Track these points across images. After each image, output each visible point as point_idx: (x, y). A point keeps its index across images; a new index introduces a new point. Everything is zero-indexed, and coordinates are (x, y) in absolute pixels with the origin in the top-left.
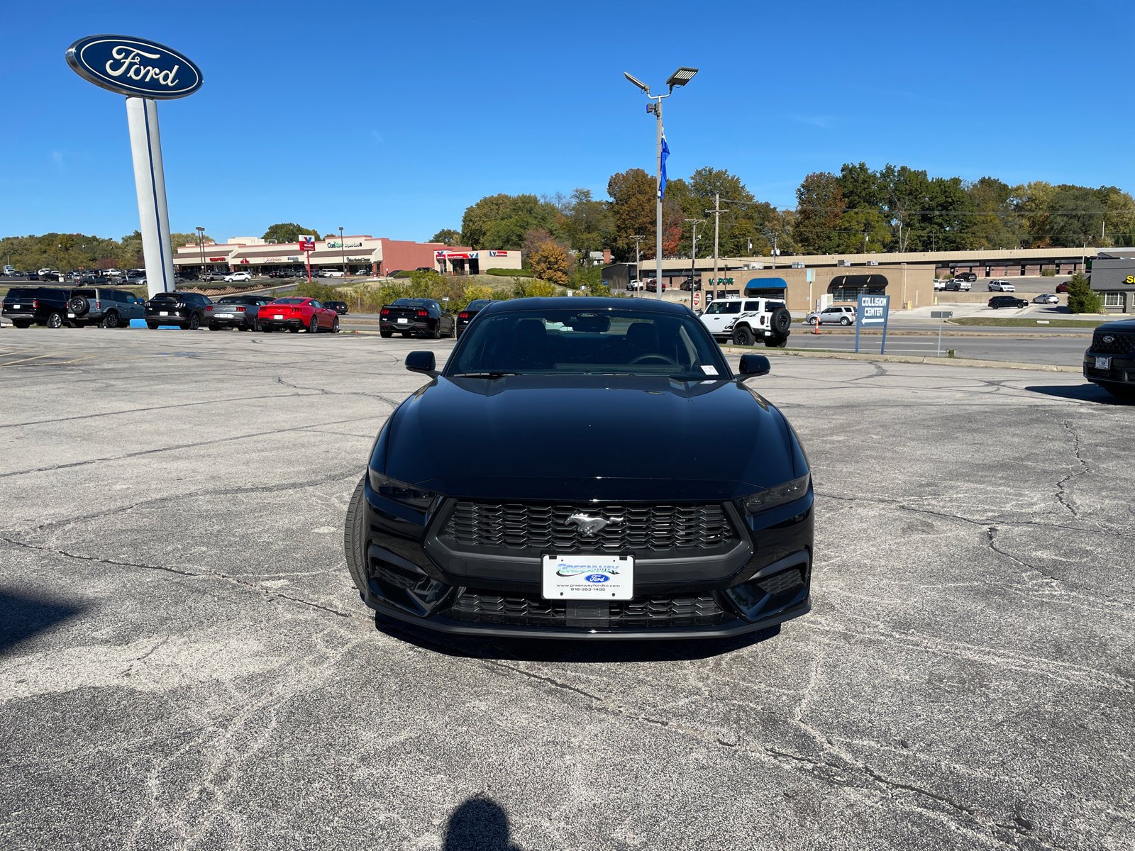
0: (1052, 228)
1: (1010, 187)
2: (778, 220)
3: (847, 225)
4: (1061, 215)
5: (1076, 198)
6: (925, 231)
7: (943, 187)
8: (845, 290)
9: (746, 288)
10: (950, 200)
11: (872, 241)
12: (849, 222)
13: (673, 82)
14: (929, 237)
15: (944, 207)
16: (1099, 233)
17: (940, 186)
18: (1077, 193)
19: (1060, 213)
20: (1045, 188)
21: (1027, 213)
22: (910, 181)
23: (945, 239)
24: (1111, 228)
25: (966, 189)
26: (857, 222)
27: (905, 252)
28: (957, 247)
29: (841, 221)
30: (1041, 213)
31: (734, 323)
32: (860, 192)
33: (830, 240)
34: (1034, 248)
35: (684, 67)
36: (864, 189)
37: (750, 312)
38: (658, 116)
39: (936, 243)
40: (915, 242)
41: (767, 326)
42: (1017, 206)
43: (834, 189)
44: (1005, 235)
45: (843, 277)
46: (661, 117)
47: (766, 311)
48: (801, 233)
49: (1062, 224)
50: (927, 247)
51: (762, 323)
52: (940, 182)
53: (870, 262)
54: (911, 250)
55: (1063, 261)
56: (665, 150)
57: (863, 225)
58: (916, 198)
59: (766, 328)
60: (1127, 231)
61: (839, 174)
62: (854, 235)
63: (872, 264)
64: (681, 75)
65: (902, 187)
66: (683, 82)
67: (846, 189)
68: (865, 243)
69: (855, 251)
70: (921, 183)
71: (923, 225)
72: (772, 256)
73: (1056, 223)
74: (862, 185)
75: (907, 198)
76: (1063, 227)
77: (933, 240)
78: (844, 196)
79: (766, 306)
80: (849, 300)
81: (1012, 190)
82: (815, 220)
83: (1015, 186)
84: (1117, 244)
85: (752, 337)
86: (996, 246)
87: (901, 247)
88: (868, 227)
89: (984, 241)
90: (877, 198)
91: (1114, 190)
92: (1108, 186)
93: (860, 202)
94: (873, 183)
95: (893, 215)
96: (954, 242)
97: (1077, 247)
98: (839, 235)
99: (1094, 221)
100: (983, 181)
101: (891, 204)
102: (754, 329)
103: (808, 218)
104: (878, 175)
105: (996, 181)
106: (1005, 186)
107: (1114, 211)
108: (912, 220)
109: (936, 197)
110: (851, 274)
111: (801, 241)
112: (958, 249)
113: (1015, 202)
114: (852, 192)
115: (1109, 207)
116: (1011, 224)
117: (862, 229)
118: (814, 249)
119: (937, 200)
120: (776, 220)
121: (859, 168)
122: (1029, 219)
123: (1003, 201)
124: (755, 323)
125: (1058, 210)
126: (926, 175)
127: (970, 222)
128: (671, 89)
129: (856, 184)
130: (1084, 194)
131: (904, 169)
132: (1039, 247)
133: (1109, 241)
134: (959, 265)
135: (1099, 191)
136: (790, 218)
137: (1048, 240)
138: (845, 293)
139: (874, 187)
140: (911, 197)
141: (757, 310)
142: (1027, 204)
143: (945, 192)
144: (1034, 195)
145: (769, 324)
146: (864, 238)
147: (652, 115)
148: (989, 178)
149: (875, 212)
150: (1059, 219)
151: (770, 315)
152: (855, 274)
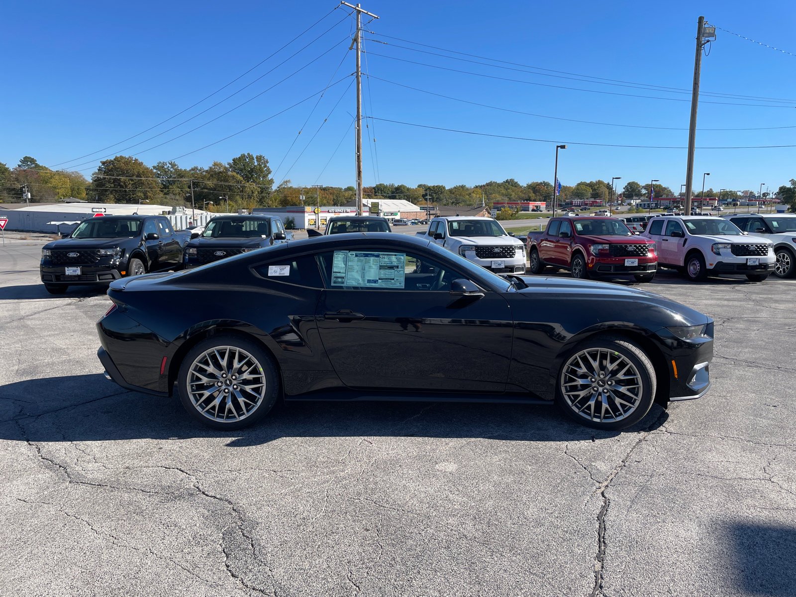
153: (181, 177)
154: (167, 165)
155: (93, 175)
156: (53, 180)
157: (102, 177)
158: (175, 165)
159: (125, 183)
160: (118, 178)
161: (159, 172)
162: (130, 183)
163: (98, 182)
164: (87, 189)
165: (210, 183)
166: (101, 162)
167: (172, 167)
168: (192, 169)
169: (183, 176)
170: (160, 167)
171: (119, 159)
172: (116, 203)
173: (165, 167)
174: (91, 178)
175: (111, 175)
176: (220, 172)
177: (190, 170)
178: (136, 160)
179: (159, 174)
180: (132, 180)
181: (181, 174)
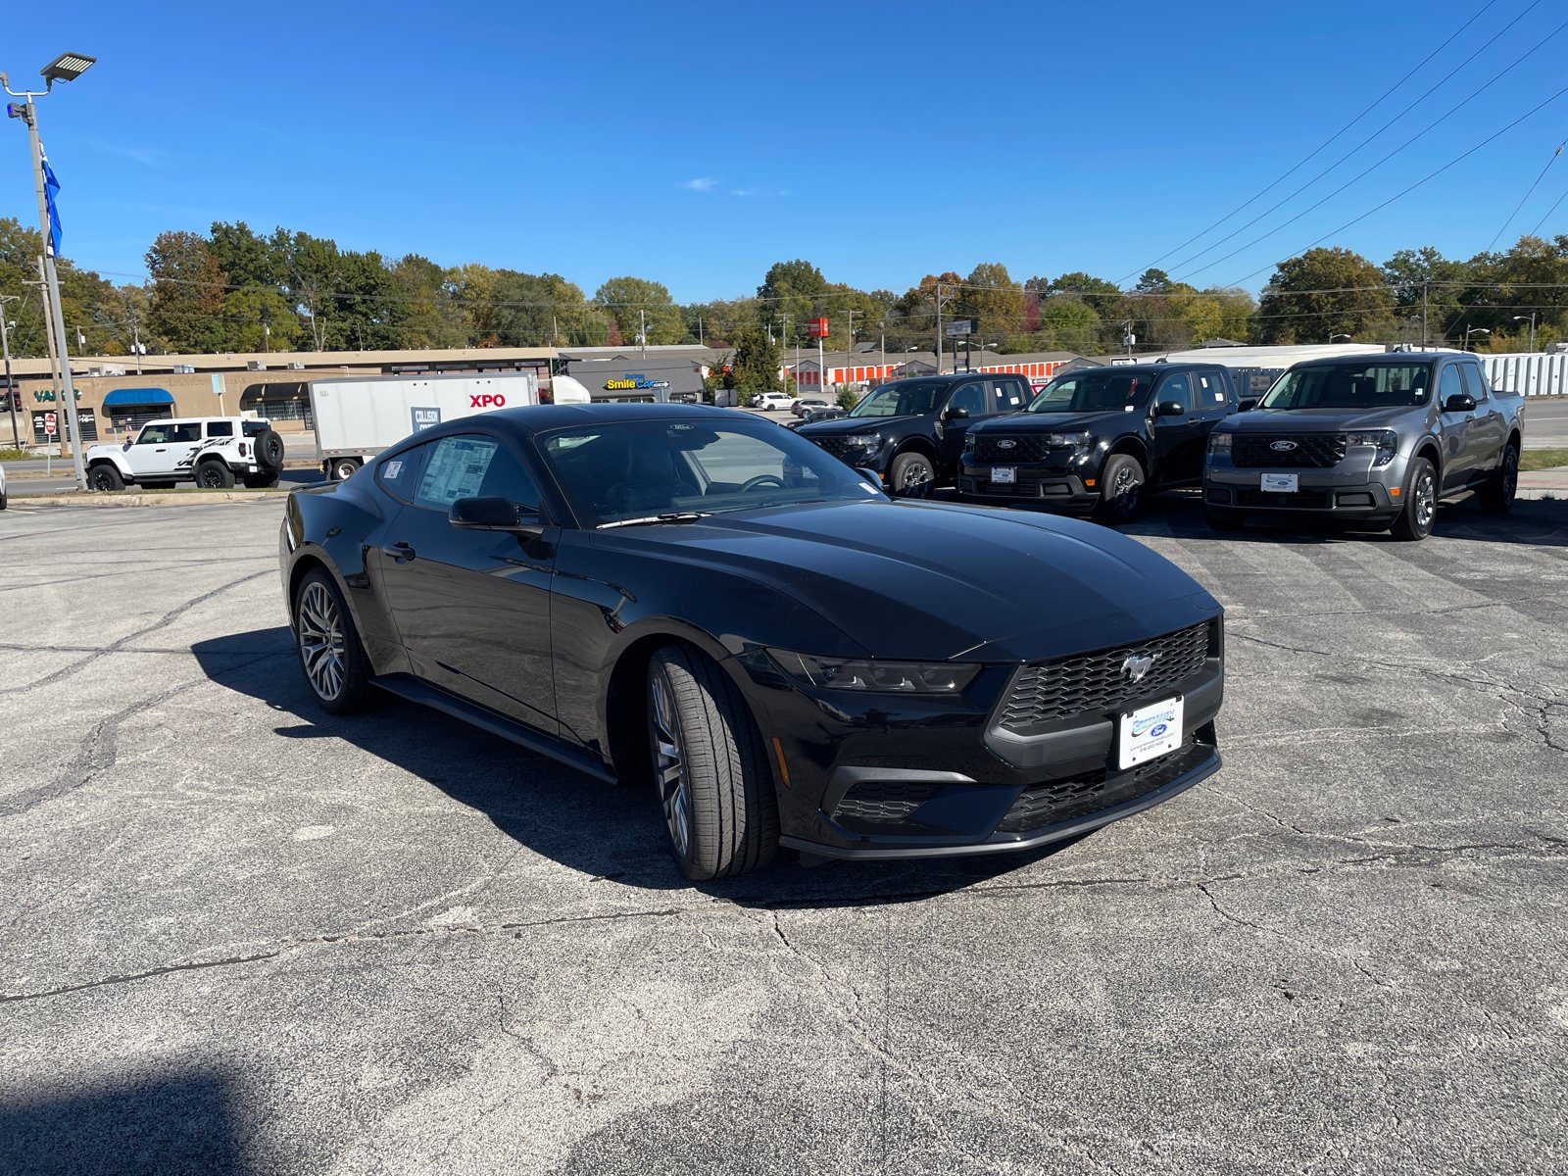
0: (499, 324)
1: (442, 269)
2: (117, 299)
3: (235, 311)
4: (507, 307)
5: (520, 286)
6: (347, 323)
7: (360, 264)
8: (266, 405)
9: (104, 405)
10: (372, 282)
11: (275, 335)
12: (236, 307)
13: (53, 73)
14: (353, 331)
15: (367, 290)
16: (550, 329)
17: (355, 262)
18: (521, 281)
19: (505, 304)
20: (483, 272)
21: (468, 303)
22: (314, 253)
23: (375, 334)
24: (562, 324)
25: (390, 269)
26: (249, 306)
27: (324, 351)
28: (392, 345)
29: (224, 305)
30: (484, 303)
31: (194, 456)
32: (246, 265)
33: (212, 332)
34: (481, 347)
35: (75, 52)
36: (252, 260)
37: (218, 438)
38: (30, 125)
39: (365, 339)
40: (335, 337)
41: (251, 458)
42: (454, 293)
43: (206, 257)
44: (450, 331)
45: (261, 386)
46: (35, 127)
47: (245, 436)
48: (164, 321)
49: (510, 318)
50: (352, 344)
51: (243, 454)
52: (354, 258)
53: (292, 364)
54: (332, 349)
55: (523, 364)
56: (52, 181)
57: (258, 312)
58: (327, 277)
59: (249, 462)
60: (579, 327)
61: (209, 237)
62: (248, 326)
63: (296, 368)
64: (67, 64)
65: (304, 260)
66: (71, 75)
67: (224, 259)
68: (266, 339)
69: (254, 349)
70: (330, 256)
71: (342, 314)
72: (133, 354)
73: (503, 317)
74: (248, 255)
75: (314, 276)
76: (512, 322)
77: (359, 334)
78: (222, 268)
79: (243, 428)
80: (275, 419)
81: (445, 273)
82: (182, 302)
83: (448, 269)
84: (572, 343)
85: (229, 476)
86: (441, 344)
87: (318, 343)
88: (265, 314)
89: (424, 338)
90: (271, 275)
91: (556, 279)
92: (551, 274)
93: (247, 279)
94: (262, 253)
95: (298, 299)
96: (387, 338)
97: (530, 346)
98: (225, 326)
99: (544, 315)
100: (409, 260)
101: (294, 283)
102: (231, 463)
103: (171, 299)
104: (268, 242)
105: (425, 261)
106: (437, 268)
107: (563, 304)
108: (325, 307)
109: (353, 277)
110: (272, 381)
111: (166, 333)
112: (393, 347)
113: (451, 289)
114: (233, 264)
115: (556, 300)
116: (452, 316)
117: (259, 317)
118: (189, 345)
119: (355, 281)
120: (114, 300)
121: (238, 230)
122: (471, 309)
123: (438, 287)
124: (230, 454)
125: (503, 300)
126: (334, 246)
127: (403, 313)
128: (49, 84)
129: (238, 252)
130: (528, 282)
131: (302, 236)
132: (486, 346)
133: (564, 340)
134: (404, 368)
135: (542, 280)
136: (139, 297)
137: (495, 338)
138: (267, 409)
139: (265, 259)
140: (319, 276)
141: (231, 435)
142: (466, 291)
143: (364, 271)
144: (472, 281)
145: (253, 455)
146: (263, 331)
147: (20, 121)
148: (417, 256)
149: (271, 291)
150: (506, 312)
151: (251, 441)
152: (277, 381)
153: (1445, 279)
154: (1415, 256)
155: (1263, 292)
156: (1190, 308)
157: (1276, 294)
158: (1433, 254)
159: (1318, 303)
160: (1307, 293)
161: (1397, 274)
162: (1328, 302)
163: (1270, 305)
164: (1249, 321)
165: (1506, 288)
166: (1278, 265)
167: (1427, 260)
168: (1476, 260)
169: (1449, 275)
170: (1401, 263)
171: (1315, 255)
172: (1297, 343)
173: (1412, 260)
174: (1259, 298)
175: (1293, 289)
176: (1535, 260)
177: (1470, 262)
178: (1348, 253)
179: (1395, 277)
180: (1334, 295)
181: (1445, 272)
